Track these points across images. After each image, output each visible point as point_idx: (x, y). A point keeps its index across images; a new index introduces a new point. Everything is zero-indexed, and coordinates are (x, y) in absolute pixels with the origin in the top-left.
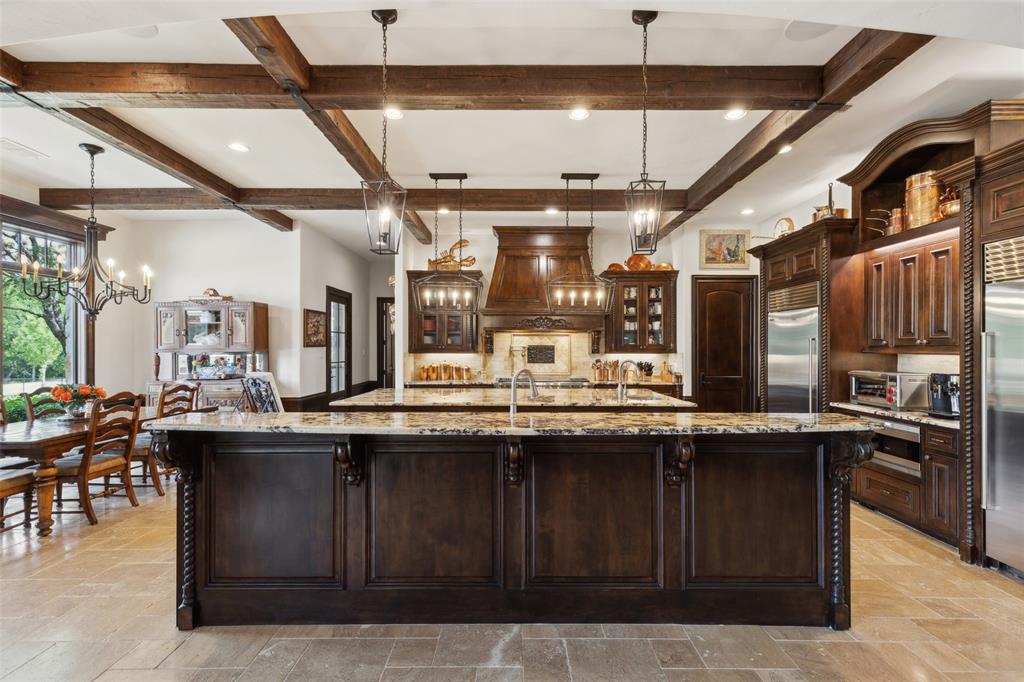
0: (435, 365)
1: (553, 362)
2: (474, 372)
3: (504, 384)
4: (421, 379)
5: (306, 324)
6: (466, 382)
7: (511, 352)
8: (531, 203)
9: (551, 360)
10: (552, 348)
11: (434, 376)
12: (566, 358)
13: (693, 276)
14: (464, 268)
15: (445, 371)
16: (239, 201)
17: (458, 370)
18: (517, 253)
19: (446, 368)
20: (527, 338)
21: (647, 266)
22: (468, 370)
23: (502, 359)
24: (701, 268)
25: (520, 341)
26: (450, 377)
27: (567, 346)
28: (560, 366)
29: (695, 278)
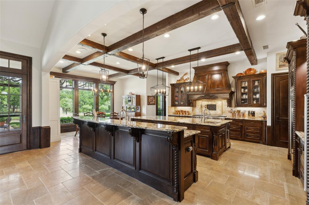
0: (179, 110)
1: (216, 110)
2: (190, 113)
3: (199, 116)
4: (176, 114)
5: (148, 99)
6: (187, 115)
7: (201, 106)
8: (186, 60)
9: (215, 109)
10: (215, 105)
11: (179, 113)
12: (220, 109)
13: (272, 74)
14: (186, 81)
15: (181, 112)
16: (128, 73)
17: (185, 112)
18: (200, 75)
19: (182, 111)
20: (207, 102)
21: (255, 72)
22: (188, 112)
23: (199, 109)
24: (277, 70)
25: (205, 103)
26: (183, 114)
27: (221, 105)
28: (218, 111)
29: (273, 75)
